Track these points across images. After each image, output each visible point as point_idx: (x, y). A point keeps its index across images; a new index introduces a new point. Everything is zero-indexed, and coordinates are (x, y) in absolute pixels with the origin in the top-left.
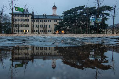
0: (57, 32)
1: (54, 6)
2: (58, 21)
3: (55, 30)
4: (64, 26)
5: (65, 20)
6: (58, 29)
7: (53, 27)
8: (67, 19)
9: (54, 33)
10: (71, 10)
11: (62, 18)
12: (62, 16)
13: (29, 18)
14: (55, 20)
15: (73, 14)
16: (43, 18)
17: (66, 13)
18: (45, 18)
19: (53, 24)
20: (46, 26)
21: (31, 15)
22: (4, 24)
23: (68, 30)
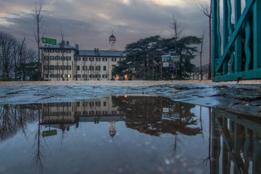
0: (117, 77)
1: (112, 36)
2: (118, 60)
3: (114, 74)
4: (127, 68)
5: (129, 58)
6: (119, 72)
7: (110, 70)
8: (132, 57)
9: (113, 79)
10: (138, 43)
11: (125, 55)
12: (124, 52)
13: (72, 54)
14: (114, 58)
15: (141, 48)
16: (93, 54)
17: (130, 47)
18: (97, 55)
19: (110, 64)
20: (98, 68)
21: (74, 49)
22: (28, 65)
23: (134, 74)
